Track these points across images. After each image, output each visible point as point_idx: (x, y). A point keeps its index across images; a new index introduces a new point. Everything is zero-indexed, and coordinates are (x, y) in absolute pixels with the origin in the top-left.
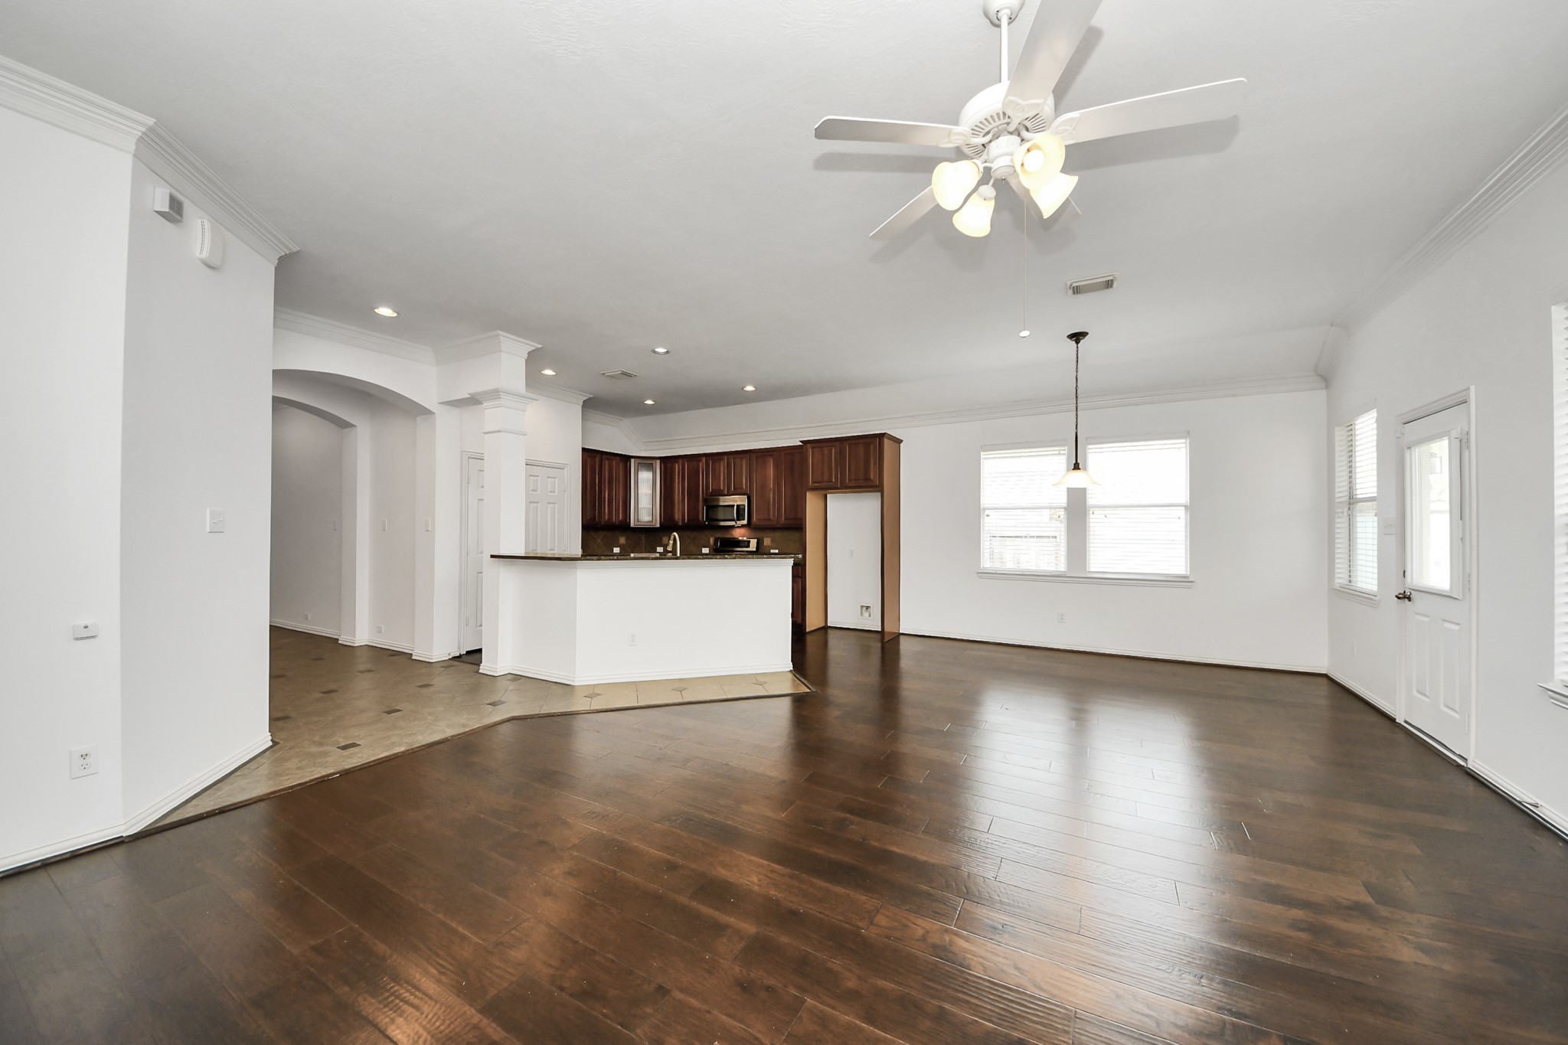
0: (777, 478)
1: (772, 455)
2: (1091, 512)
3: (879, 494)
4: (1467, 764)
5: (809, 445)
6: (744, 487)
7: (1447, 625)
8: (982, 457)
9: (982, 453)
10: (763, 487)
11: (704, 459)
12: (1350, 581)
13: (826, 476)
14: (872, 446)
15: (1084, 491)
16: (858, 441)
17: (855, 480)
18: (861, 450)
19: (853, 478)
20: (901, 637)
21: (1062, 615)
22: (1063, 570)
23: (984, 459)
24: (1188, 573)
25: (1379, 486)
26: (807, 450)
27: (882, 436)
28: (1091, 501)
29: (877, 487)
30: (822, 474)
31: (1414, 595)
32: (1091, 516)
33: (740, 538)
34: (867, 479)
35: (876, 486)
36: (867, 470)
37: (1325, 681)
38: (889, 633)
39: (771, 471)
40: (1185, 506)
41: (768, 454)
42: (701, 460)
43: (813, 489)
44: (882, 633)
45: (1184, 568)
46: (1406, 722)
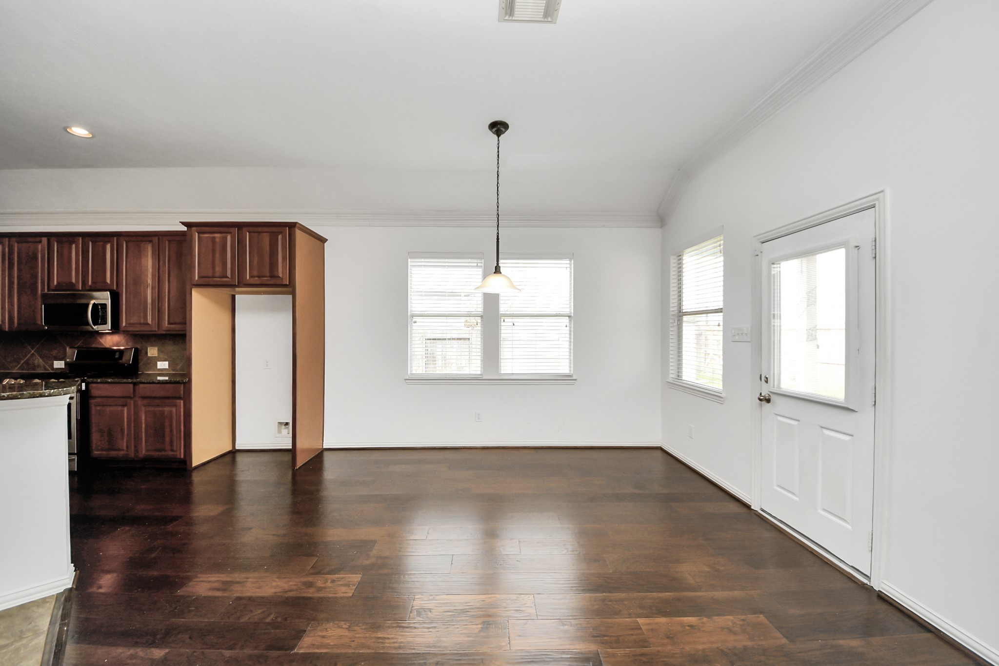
0: (158, 270)
1: (151, 241)
2: (502, 320)
3: (290, 297)
4: (870, 581)
5: (194, 229)
6: (108, 281)
7: (826, 432)
8: (409, 264)
9: (409, 260)
10: (137, 282)
11: (45, 240)
12: (678, 376)
13: (218, 269)
14: (280, 237)
15: (496, 296)
16: (260, 229)
17: (258, 277)
18: (266, 239)
19: (255, 273)
20: (326, 454)
21: (479, 415)
22: (479, 373)
23: (410, 265)
24: (572, 372)
25: (724, 301)
26: (192, 237)
27: (292, 226)
28: (503, 309)
29: (288, 287)
30: (214, 268)
31: (773, 398)
32: (503, 324)
33: (115, 348)
34: (273, 276)
35: (285, 286)
36: (273, 265)
37: (659, 454)
38: (303, 450)
39: (148, 263)
40: (569, 317)
41: (145, 239)
42: (40, 242)
43: (198, 285)
44: (293, 452)
45: (568, 368)
46: (763, 510)
